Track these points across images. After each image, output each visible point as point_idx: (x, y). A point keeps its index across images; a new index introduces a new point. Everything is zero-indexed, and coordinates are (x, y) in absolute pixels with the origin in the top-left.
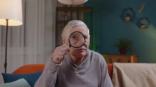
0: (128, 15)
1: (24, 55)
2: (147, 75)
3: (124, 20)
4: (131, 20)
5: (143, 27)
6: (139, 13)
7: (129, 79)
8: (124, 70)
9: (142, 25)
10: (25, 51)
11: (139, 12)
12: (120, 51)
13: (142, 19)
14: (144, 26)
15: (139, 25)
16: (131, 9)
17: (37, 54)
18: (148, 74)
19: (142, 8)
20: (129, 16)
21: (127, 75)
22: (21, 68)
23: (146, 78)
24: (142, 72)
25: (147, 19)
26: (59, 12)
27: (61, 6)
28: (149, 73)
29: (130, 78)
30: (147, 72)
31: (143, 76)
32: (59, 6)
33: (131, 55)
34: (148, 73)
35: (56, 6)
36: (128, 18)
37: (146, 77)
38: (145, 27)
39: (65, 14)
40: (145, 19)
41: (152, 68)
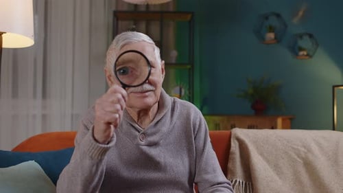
0: (271, 29)
1: (44, 117)
2: (304, 156)
3: (262, 39)
4: (278, 40)
5: (303, 55)
6: (295, 24)
7: (265, 163)
8: (255, 143)
9: (301, 49)
10: (44, 107)
11: (296, 21)
12: (253, 107)
13: (301, 36)
14: (305, 53)
15: (295, 50)
16: (278, 16)
17: (72, 115)
18: (306, 153)
19: (301, 13)
20: (273, 32)
21: (261, 154)
22: (30, 141)
23: (302, 162)
24: (293, 148)
25: (311, 36)
26: (120, 22)
27: (125, 8)
28: (309, 150)
29: (268, 161)
30: (305, 147)
31: (296, 157)
32: (120, 9)
33: (278, 116)
34: (306, 151)
35: (114, 8)
36: (271, 36)
37: (303, 159)
38: (308, 55)
39: (134, 27)
40: (306, 38)
41: (314, 140)
